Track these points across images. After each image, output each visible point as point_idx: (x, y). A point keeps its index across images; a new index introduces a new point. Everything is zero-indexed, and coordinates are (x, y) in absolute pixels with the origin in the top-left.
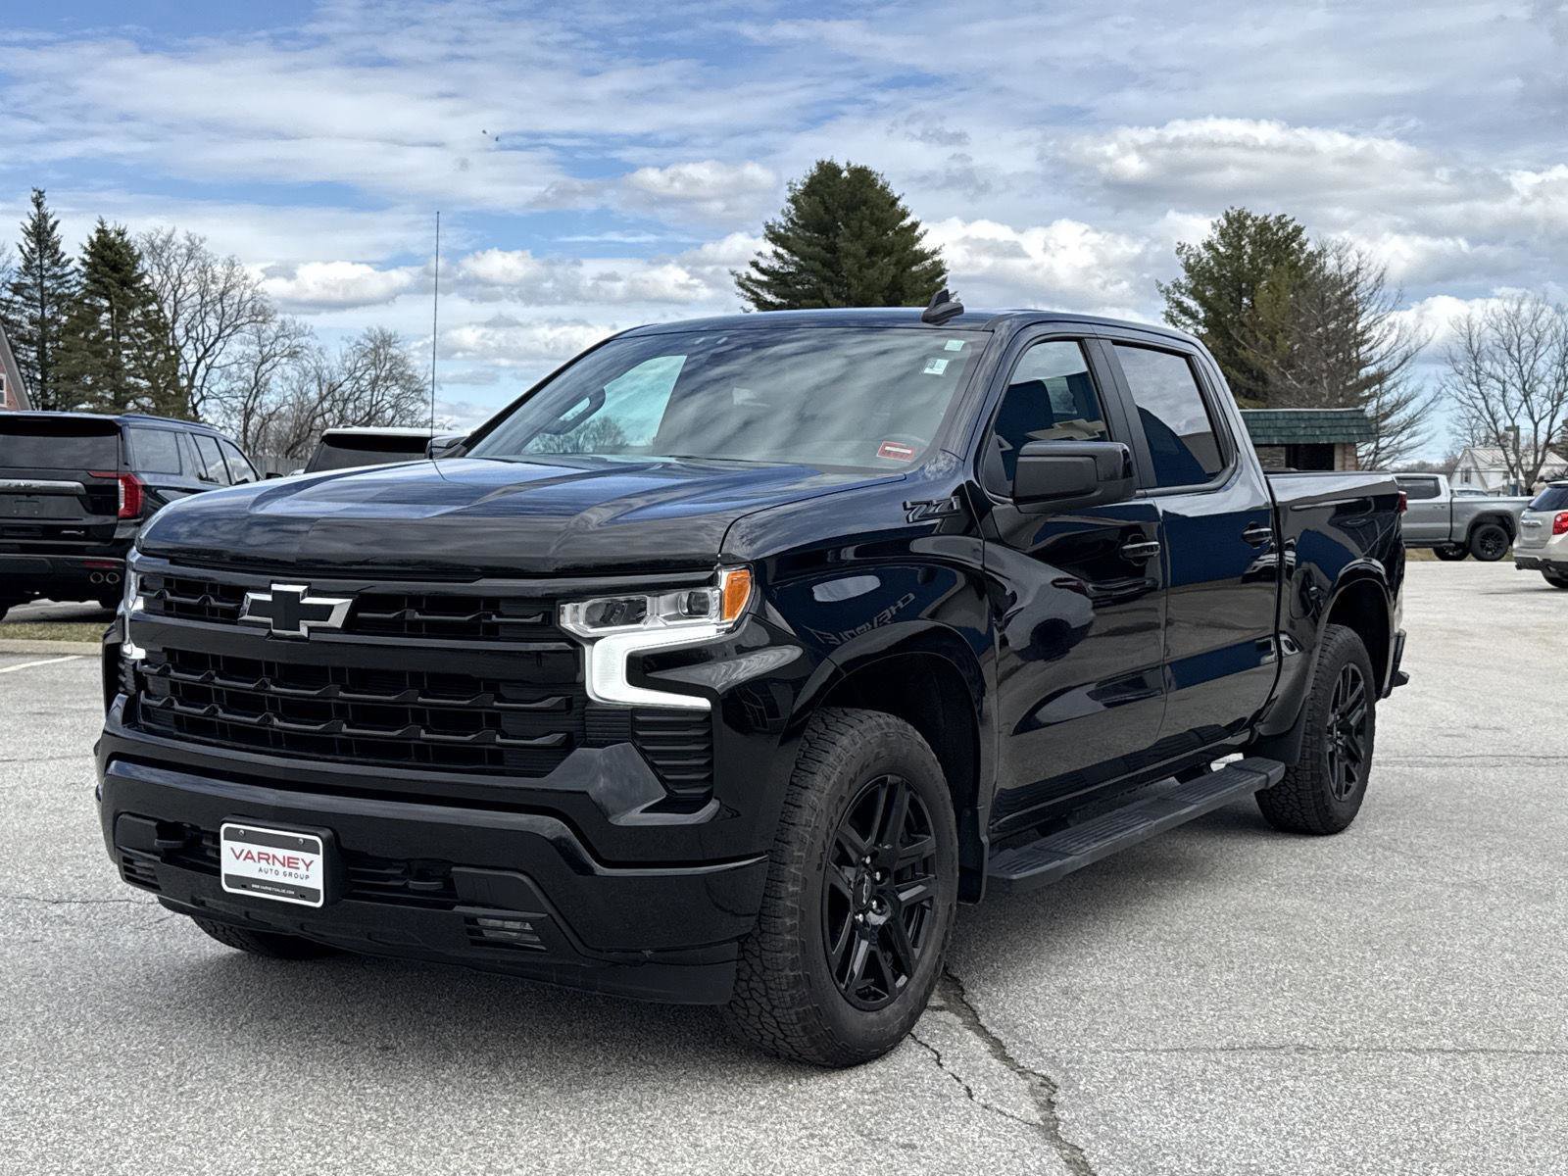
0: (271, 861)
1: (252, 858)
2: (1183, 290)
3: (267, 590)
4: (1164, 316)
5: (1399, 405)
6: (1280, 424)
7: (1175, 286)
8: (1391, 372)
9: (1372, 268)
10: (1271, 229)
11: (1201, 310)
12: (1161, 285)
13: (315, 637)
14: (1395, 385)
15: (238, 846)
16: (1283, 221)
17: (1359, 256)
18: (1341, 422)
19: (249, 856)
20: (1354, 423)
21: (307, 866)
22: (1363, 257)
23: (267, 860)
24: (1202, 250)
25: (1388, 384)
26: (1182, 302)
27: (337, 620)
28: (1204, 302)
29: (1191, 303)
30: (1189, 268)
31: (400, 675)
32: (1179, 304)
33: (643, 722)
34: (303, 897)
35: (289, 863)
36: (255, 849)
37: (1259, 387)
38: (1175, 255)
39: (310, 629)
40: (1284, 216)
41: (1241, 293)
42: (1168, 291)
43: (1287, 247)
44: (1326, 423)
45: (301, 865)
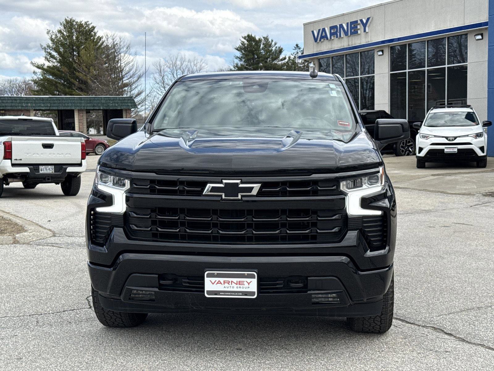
0: (230, 283)
1: (221, 283)
2: (51, 48)
3: (221, 183)
4: (44, 58)
5: (139, 94)
6: (103, 101)
7: (48, 46)
8: (134, 83)
9: (125, 43)
10: (83, 26)
11: (58, 56)
12: (42, 46)
13: (244, 199)
14: (136, 87)
15: (213, 279)
16: (88, 24)
17: (120, 39)
18: (125, 101)
19: (219, 282)
20: (129, 101)
21: (249, 284)
22: (122, 39)
23: (228, 283)
24: (58, 33)
25: (133, 87)
26: (51, 53)
27: (254, 192)
28: (59, 53)
29: (54, 53)
30: (52, 40)
31: (277, 211)
32: (50, 54)
33: (366, 221)
34: (246, 295)
35: (240, 283)
36: (222, 280)
37: (83, 87)
38: (46, 34)
39: (242, 196)
40: (88, 22)
41: (73, 50)
42: (45, 49)
43: (90, 34)
44: (119, 102)
45: (245, 283)
